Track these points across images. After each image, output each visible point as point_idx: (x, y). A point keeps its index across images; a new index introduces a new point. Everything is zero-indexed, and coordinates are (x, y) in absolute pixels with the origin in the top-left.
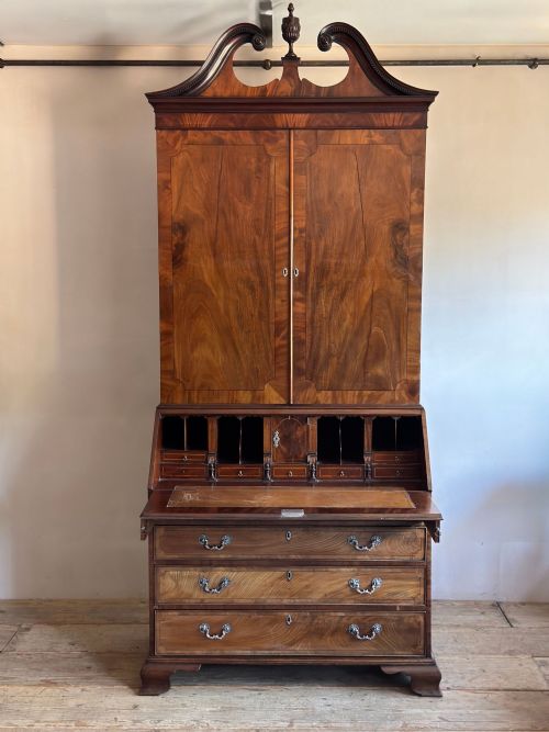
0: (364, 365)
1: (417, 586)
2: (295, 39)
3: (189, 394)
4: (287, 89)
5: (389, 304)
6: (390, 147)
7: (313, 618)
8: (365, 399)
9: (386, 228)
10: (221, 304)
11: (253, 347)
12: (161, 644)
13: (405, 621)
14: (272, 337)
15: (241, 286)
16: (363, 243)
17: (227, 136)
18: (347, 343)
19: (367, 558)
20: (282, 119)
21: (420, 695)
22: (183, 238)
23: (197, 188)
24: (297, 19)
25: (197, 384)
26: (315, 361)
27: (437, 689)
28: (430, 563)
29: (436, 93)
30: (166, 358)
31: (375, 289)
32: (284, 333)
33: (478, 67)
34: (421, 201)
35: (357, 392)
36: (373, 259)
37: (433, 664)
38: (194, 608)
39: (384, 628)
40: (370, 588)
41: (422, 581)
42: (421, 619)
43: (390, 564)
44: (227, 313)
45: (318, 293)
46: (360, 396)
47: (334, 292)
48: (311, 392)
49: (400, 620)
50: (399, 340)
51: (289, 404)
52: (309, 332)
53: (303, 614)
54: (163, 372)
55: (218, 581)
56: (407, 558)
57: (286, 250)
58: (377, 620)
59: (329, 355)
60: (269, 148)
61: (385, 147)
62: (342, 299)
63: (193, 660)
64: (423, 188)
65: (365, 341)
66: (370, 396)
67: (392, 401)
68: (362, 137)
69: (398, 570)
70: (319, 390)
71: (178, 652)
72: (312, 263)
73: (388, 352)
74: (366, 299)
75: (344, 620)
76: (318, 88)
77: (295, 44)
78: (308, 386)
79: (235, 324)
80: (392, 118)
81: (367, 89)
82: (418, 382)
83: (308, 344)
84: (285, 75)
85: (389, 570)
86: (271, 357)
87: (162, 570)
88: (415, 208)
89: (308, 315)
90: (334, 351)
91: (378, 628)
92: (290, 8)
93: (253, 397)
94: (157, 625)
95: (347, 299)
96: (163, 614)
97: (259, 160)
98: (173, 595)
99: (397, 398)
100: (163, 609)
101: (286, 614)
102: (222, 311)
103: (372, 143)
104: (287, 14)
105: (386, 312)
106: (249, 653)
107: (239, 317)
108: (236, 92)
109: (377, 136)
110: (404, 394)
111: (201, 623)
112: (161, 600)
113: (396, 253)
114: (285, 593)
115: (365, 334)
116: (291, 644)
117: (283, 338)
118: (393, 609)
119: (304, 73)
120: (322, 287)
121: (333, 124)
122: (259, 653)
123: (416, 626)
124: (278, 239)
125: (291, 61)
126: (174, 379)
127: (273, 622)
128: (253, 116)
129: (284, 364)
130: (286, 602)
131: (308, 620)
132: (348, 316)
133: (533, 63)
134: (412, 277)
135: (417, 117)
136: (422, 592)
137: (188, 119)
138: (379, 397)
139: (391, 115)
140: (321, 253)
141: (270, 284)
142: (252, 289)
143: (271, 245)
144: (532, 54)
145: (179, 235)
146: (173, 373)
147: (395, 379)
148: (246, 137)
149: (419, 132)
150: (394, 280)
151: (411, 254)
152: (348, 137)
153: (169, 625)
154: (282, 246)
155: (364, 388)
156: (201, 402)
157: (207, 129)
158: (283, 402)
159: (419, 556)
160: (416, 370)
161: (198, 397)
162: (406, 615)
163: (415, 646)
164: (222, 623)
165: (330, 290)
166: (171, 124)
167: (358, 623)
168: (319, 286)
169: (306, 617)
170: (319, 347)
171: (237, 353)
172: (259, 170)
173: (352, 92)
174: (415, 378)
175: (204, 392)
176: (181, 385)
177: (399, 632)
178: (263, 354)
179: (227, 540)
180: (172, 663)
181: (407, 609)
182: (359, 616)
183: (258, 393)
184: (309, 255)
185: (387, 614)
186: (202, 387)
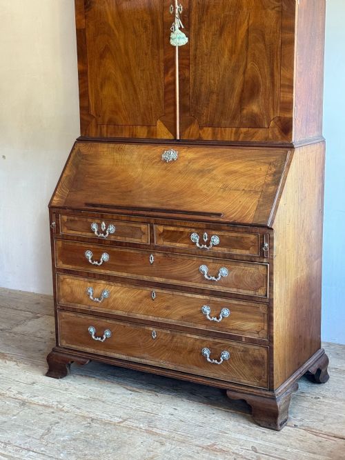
0: (241, 101)
1: (261, 321)
3: (101, 128)
5: (263, 37)
7: (173, 337)
8: (242, 136)
11: (147, 84)
13: (250, 353)
14: (162, 76)
15: (136, 25)
18: (225, 80)
21: (259, 425)
25: (106, 119)
26: (198, 98)
27: (276, 423)
30: (83, 95)
31: (251, 22)
32: (171, 70)
35: (234, 129)
37: (273, 398)
39: (232, 357)
41: (266, 316)
42: (265, 353)
43: (237, 297)
44: (127, 53)
46: (236, 133)
47: (214, 28)
48: (194, 129)
49: (246, 351)
51: (175, 139)
52: (192, 69)
53: (165, 331)
54: (81, 108)
55: (99, 292)
56: (251, 293)
58: (226, 347)
59: (210, 93)
62: (221, 35)
63: (83, 355)
65: (242, 77)
66: (246, 133)
67: (267, 138)
70: (201, 128)
71: (74, 347)
73: (262, 89)
75: (198, 343)
78: (192, 122)
79: (133, 62)
82: (291, 119)
83: (191, 81)
85: (236, 302)
86: (162, 94)
87: (62, 277)
90: (214, 87)
91: (226, 355)
93: (149, 132)
94: (60, 321)
95: (225, 34)
96: (64, 313)
98: (69, 298)
99: (270, 136)
100: (63, 309)
101: (151, 329)
102: (123, 51)
105: (261, 45)
106: (124, 357)
107: (136, 55)
110: (277, 131)
111: (89, 326)
112: (62, 302)
114: (151, 311)
115: (242, 70)
116: (156, 356)
117: (171, 75)
118: (238, 339)
120: (203, 22)
122: (132, 359)
123: (260, 359)
126: (89, 114)
127: (142, 334)
130: (151, 318)
131: (169, 338)
132: (226, 52)
136: (266, 328)
138: (253, 135)
142: (145, 27)
146: (88, 109)
147: (269, 117)
150: (269, 11)
153: (68, 323)
155: (242, 125)
156: (109, 136)
158: (172, 138)
159: (261, 293)
160: (289, 107)
161: (107, 132)
162: (251, 347)
163: (259, 378)
164: (103, 328)
165: (210, 25)
167: (209, 348)
168: (201, 22)
169: (166, 334)
170: (201, 83)
171: (135, 91)
174: (288, 116)
175: (112, 127)
176: (94, 121)
177: (244, 361)
178: (155, 91)
179: (105, 257)
180: (68, 354)
181: (252, 341)
182: (209, 340)
183: (152, 129)
185: (234, 344)
186: (110, 122)
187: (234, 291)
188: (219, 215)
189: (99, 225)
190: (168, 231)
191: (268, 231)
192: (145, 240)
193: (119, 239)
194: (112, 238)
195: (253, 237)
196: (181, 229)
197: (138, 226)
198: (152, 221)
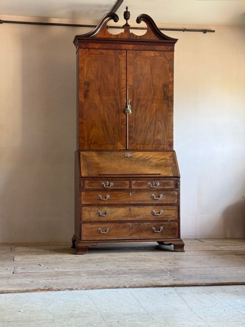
0: (154, 135)
1: (176, 212)
2: (128, 19)
3: (90, 146)
4: (126, 36)
5: (162, 113)
6: (162, 58)
7: (139, 225)
8: (154, 147)
9: (161, 86)
10: (102, 113)
11: (113, 128)
12: (84, 236)
13: (171, 225)
14: (120, 125)
15: (109, 105)
16: (153, 91)
17: (104, 52)
18: (148, 127)
19: (158, 202)
20: (124, 46)
21: (178, 252)
22: (88, 87)
23: (93, 69)
24: (129, 12)
25: (93, 142)
27: (183, 249)
28: (180, 204)
29: (177, 40)
31: (157, 107)
32: (124, 123)
33: (185, 32)
34: (173, 77)
36: (156, 97)
37: (181, 240)
38: (95, 222)
39: (164, 229)
40: (159, 213)
41: (177, 210)
42: (177, 224)
43: (166, 205)
44: (104, 115)
45: (137, 109)
46: (152, 146)
47: (143, 109)
48: (134, 145)
50: (166, 126)
51: (127, 149)
52: (134, 123)
53: (135, 223)
55: (105, 212)
56: (172, 202)
57: (125, 93)
58: (162, 225)
59: (141, 131)
60: (119, 56)
61: (160, 58)
62: (146, 111)
63: (96, 241)
64: (173, 72)
65: (154, 126)
66: (156, 147)
67: (164, 148)
68: (152, 54)
69: (169, 207)
70: (137, 144)
71: (90, 239)
72: (135, 98)
74: (154, 111)
75: (150, 225)
76: (137, 36)
77: (128, 21)
78: (133, 143)
79: (107, 120)
80: (162, 47)
81: (153, 37)
82: (173, 142)
83: (133, 127)
84: (125, 31)
85: (166, 207)
86: (120, 132)
87: (84, 208)
88: (170, 79)
89: (134, 117)
90: (143, 130)
91: (162, 228)
92: (127, 8)
94: (82, 229)
96: (84, 224)
97: (116, 60)
98: (88, 217)
100: (84, 222)
101: (129, 224)
102: (102, 115)
103: (155, 56)
104: (125, 10)
105: (161, 116)
107: (109, 117)
108: (107, 37)
109: (157, 54)
110: (168, 146)
111: (98, 227)
112: (84, 219)
113: (164, 95)
114: (129, 216)
115: (154, 124)
116: (131, 235)
117: (124, 125)
118: (167, 221)
119: (131, 31)
120: (138, 106)
121: (142, 49)
122: (120, 238)
123: (175, 227)
124: (123, 89)
125: (127, 26)
126: (84, 140)
127: (124, 227)
128: (114, 45)
129: (125, 135)
130: (129, 219)
131: (137, 226)
132: (148, 117)
133: (205, 31)
134: (170, 104)
135: (171, 48)
136: (177, 215)
137: (90, 45)
138: (159, 147)
139: (162, 46)
140: (138, 94)
141: (120, 105)
142: (113, 106)
143: (120, 91)
144: (205, 28)
145: (87, 86)
146: (83, 138)
147: (164, 140)
148: (111, 52)
149: (171, 52)
150: (164, 104)
151: (169, 95)
152: (147, 53)
153: (86, 229)
154: (124, 91)
155: (154, 144)
156: (94, 148)
157: (98, 49)
158: (125, 148)
159: (176, 201)
160: (172, 137)
162: (172, 223)
163: (175, 234)
164: (106, 228)
165: (141, 107)
166: (84, 46)
167: (155, 226)
170: (137, 128)
171: (108, 131)
172: (116, 64)
173: (148, 38)
174: (172, 140)
175: (96, 145)
176: (87, 142)
177: (169, 229)
178: (117, 131)
179: (108, 196)
180: (87, 243)
181: (172, 221)
182: (155, 224)
183: (115, 146)
184: (134, 95)
185: (165, 223)
186: (95, 143)
187: (165, 202)
188: (159, 174)
189: (106, 183)
190: (138, 183)
191: (178, 178)
192: (127, 187)
193: (115, 188)
194: (112, 188)
195: (172, 181)
196: (143, 181)
197: (124, 181)
198: (131, 179)
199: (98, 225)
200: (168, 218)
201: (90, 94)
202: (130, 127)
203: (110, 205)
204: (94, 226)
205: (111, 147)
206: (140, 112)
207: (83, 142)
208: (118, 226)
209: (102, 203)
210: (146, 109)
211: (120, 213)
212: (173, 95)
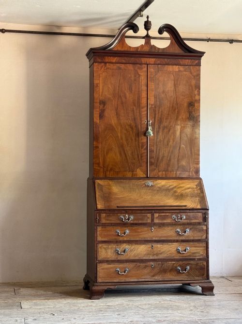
0: (178, 161)
1: (204, 250)
2: (149, 29)
3: (106, 173)
4: (146, 49)
6: (187, 73)
7: (162, 265)
8: (178, 175)
9: (186, 105)
10: (119, 135)
11: (132, 153)
12: (100, 278)
13: (199, 264)
14: (140, 149)
15: (127, 127)
16: (177, 110)
17: (122, 66)
18: (171, 151)
19: (184, 238)
20: (144, 60)
21: (206, 295)
22: (104, 107)
23: (110, 86)
24: (150, 22)
25: (109, 169)
26: (158, 158)
27: (213, 292)
28: (208, 240)
29: (204, 53)
30: (96, 157)
31: (181, 129)
32: (145, 147)
33: (209, 42)
34: (199, 94)
36: (181, 117)
37: (211, 282)
38: (113, 262)
39: (190, 268)
40: (185, 251)
41: (205, 247)
42: (205, 264)
43: (193, 241)
44: (122, 138)
45: (159, 131)
46: (176, 173)
47: (165, 130)
48: (156, 172)
50: (191, 150)
51: (147, 177)
52: (155, 147)
55: (123, 250)
56: (200, 238)
57: (146, 113)
58: (188, 264)
59: (163, 157)
60: (139, 71)
61: (185, 73)
62: (168, 133)
63: (114, 284)
64: (200, 89)
65: (178, 151)
66: (180, 174)
67: (189, 176)
68: (176, 68)
69: (196, 243)
70: (159, 171)
71: (107, 281)
72: (156, 118)
73: (187, 156)
74: (178, 133)
75: (175, 265)
76: (159, 49)
77: (149, 31)
78: (155, 170)
79: (125, 143)
80: (187, 61)
81: (177, 50)
82: (199, 168)
83: (155, 152)
84: (146, 43)
85: (192, 243)
86: (140, 157)
87: (100, 245)
88: (197, 97)
89: (155, 140)
90: (166, 155)
91: (188, 267)
92: (148, 17)
93: (132, 174)
94: (98, 269)
96: (101, 264)
97: (135, 76)
98: (105, 256)
99: (191, 174)
100: (102, 262)
101: (151, 263)
102: (120, 138)
103: (180, 71)
104: (146, 20)
105: (186, 139)
106: (136, 280)
107: (127, 140)
108: (126, 49)
109: (182, 68)
111: (117, 268)
112: (100, 258)
113: (190, 115)
114: (151, 254)
115: (178, 148)
116: (153, 276)
117: (145, 149)
118: (194, 260)
119: (153, 42)
120: (160, 128)
121: (164, 63)
122: (140, 280)
123: (203, 266)
124: (143, 108)
125: (147, 37)
126: (99, 166)
127: (146, 267)
128: (133, 58)
129: (145, 160)
130: (151, 258)
131: (160, 265)
132: (171, 140)
133: (231, 41)
134: (196, 125)
135: (197, 62)
136: (205, 252)
137: (107, 59)
138: (183, 174)
139: (187, 60)
140: (160, 114)
141: (139, 127)
142: (132, 128)
143: (140, 111)
144: (231, 38)
145: (102, 106)
146: (99, 164)
147: (190, 167)
148: (130, 67)
149: (197, 67)
151: (195, 115)
152: (170, 68)
153: (103, 269)
154: (145, 111)
155: (178, 170)
156: (110, 176)
157: (115, 63)
158: (145, 176)
159: (204, 237)
160: (198, 163)
161: (109, 174)
162: (199, 262)
163: (203, 275)
164: (125, 268)
165: (163, 129)
166: (100, 60)
167: (180, 266)
169: (159, 264)
170: (159, 153)
171: (126, 156)
172: (135, 80)
173: (172, 51)
174: (198, 166)
175: (112, 172)
176: (102, 169)
177: (196, 269)
178: (136, 156)
179: (127, 232)
180: (104, 285)
181: (200, 259)
182: (181, 263)
183: (134, 172)
184: (155, 115)
185: (192, 262)
186: (111, 169)
187: (192, 238)
188: (186, 206)
189: (125, 216)
190: (161, 216)
191: (207, 211)
192: (149, 221)
193: (135, 222)
194: (132, 222)
195: (200, 214)
196: (167, 214)
197: (146, 215)
198: (153, 212)
199: (116, 265)
200: (196, 256)
201: (106, 114)
202: (151, 151)
203: (129, 242)
204: (112, 266)
205: (129, 175)
206: (162, 134)
207: (99, 168)
208: (139, 266)
209: (121, 239)
210: (169, 131)
211: (141, 251)
212: (199, 115)
